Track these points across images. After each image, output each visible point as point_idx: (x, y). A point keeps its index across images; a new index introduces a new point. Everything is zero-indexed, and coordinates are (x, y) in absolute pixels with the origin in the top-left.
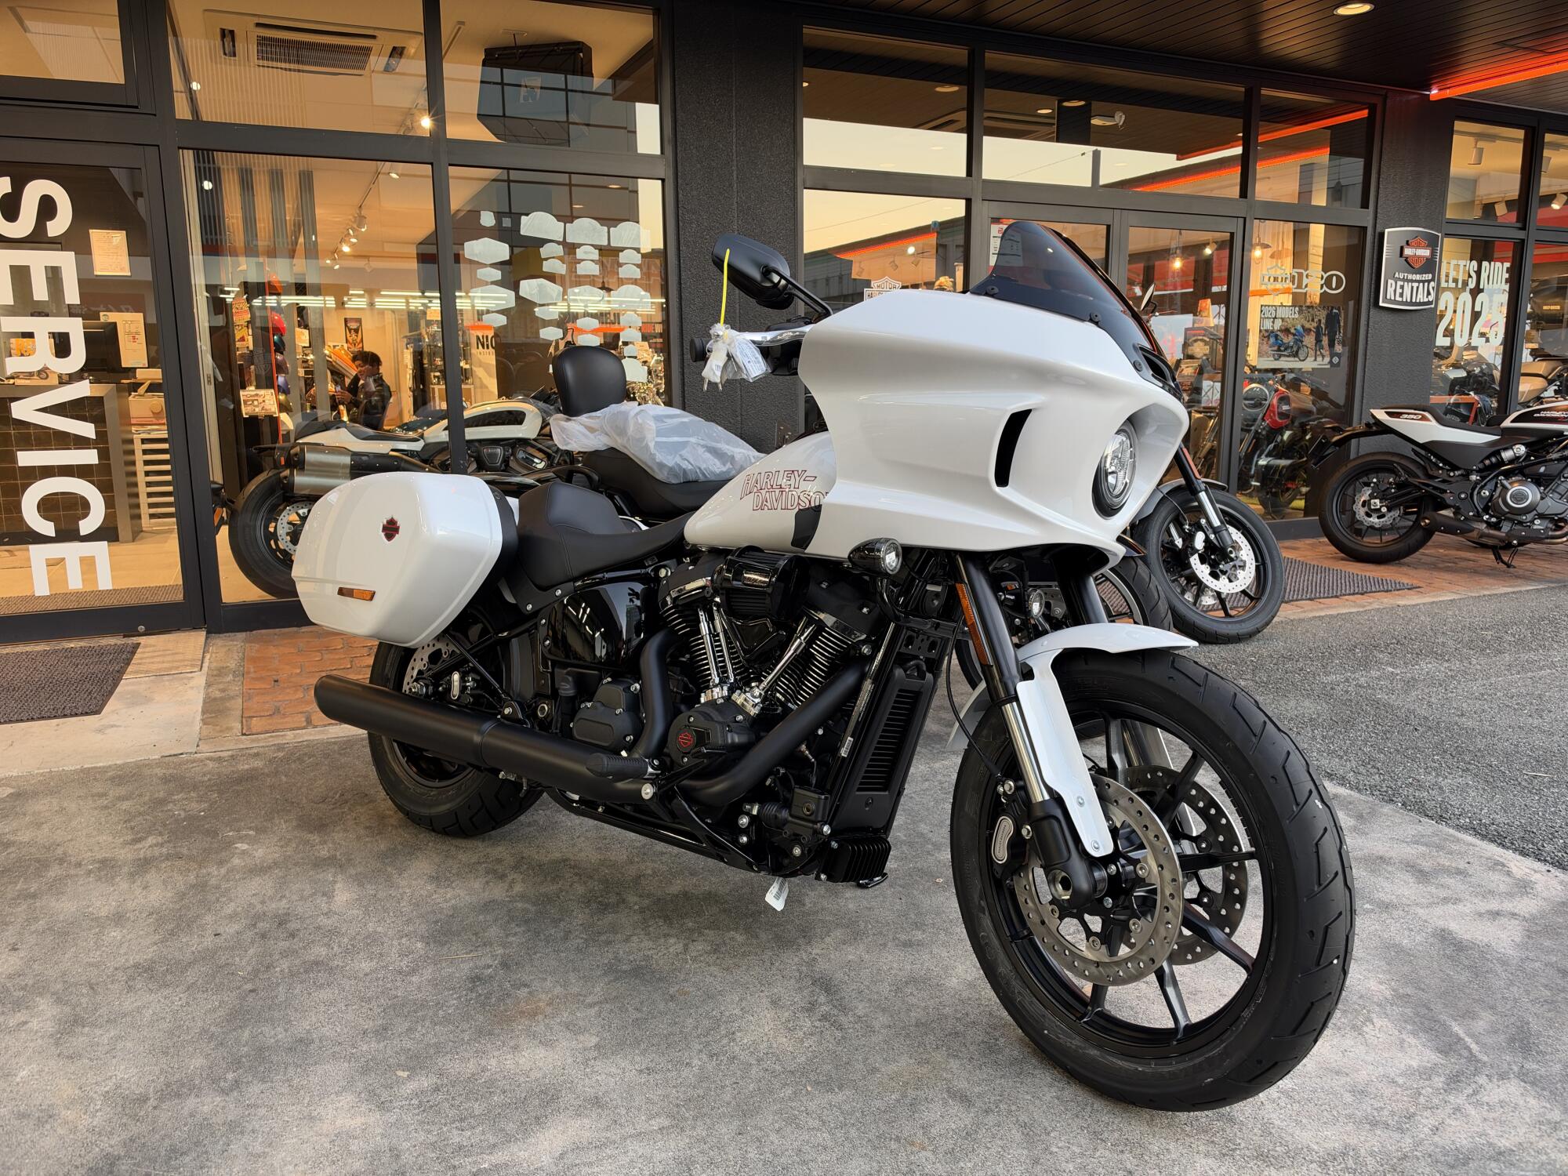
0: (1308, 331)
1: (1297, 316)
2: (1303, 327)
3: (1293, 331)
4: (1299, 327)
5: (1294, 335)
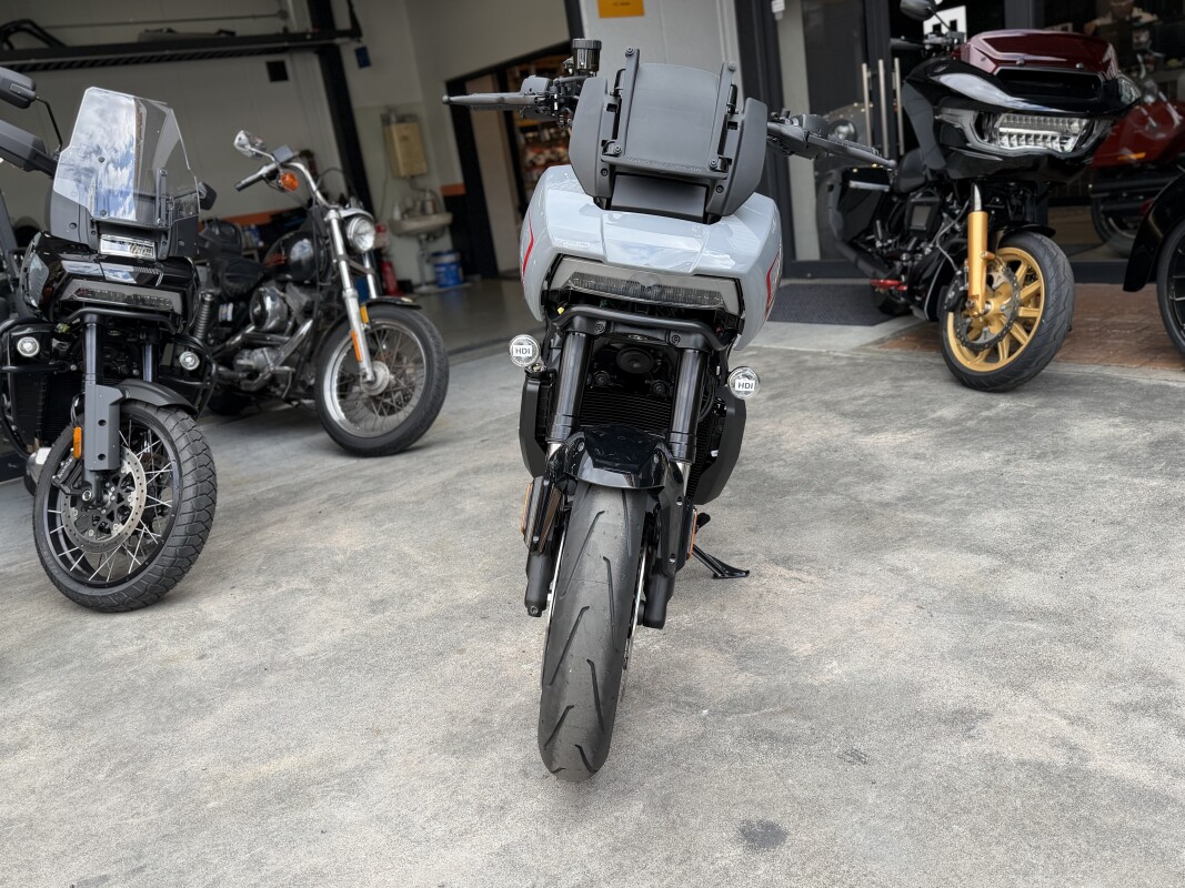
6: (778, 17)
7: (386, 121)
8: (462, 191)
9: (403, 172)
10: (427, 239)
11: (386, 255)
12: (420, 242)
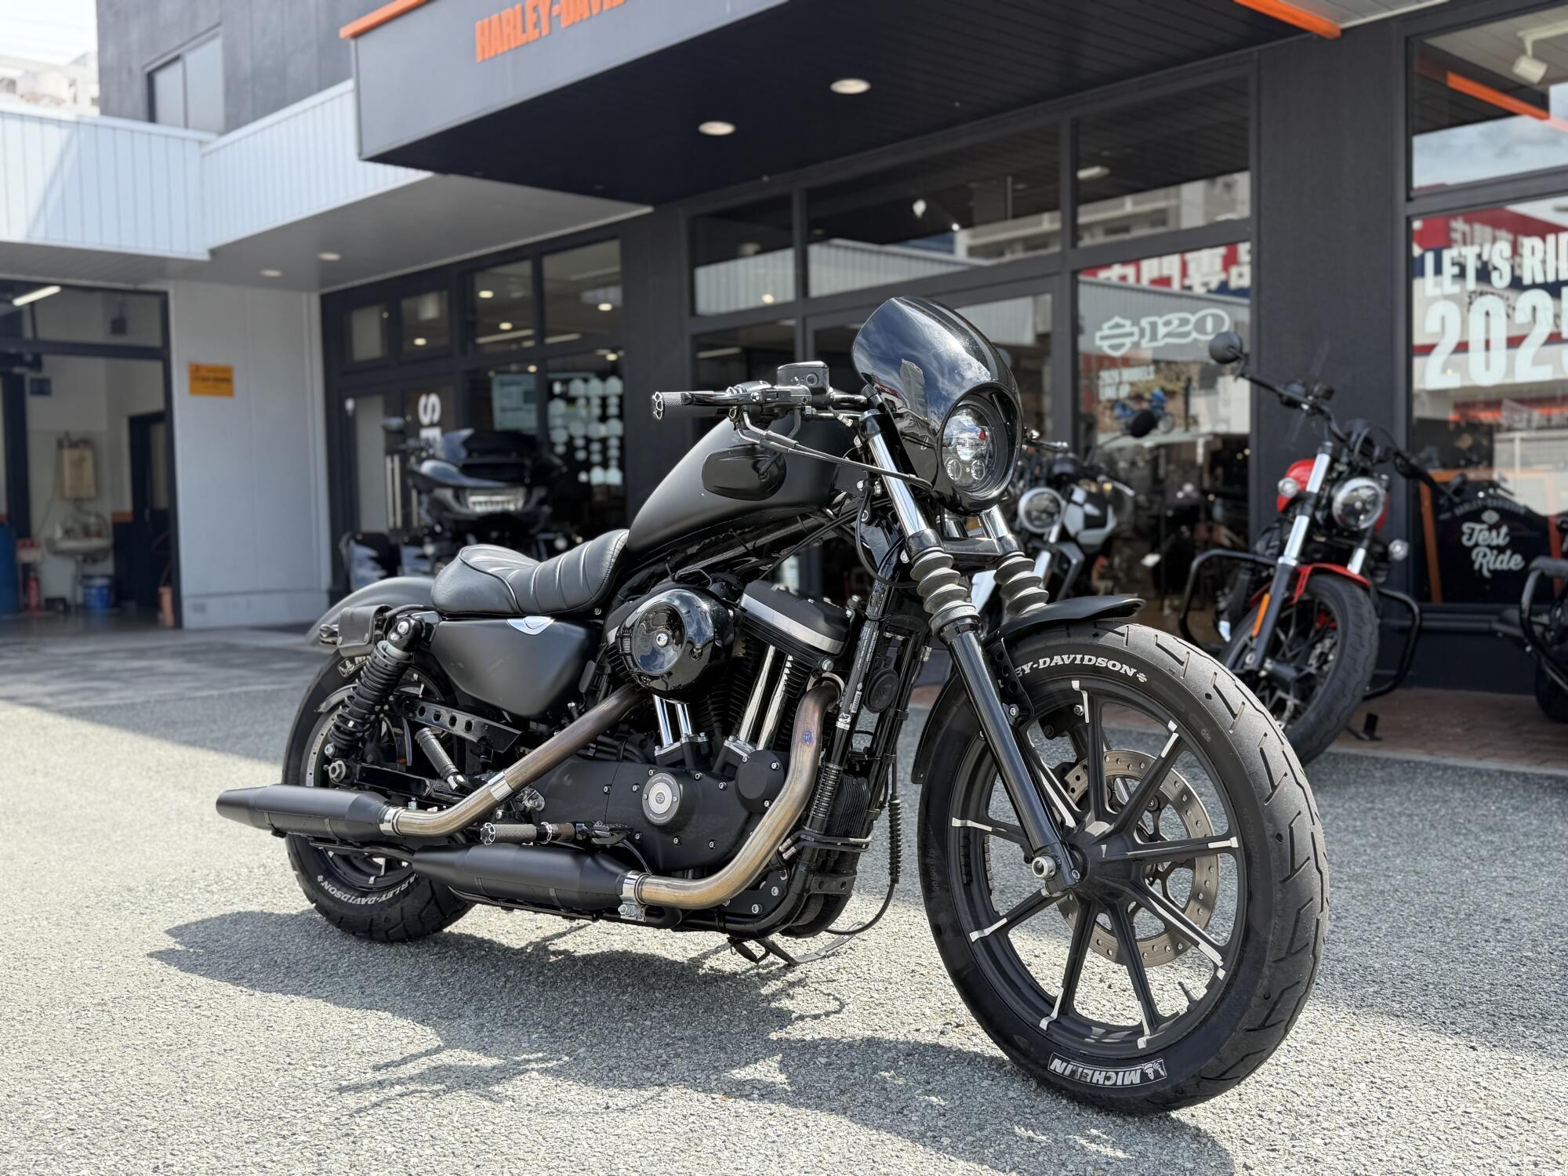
0: (1171, 394)
1: (1152, 377)
2: (1163, 390)
3: (1147, 396)
4: (1157, 391)
5: (1150, 401)
6: (350, 413)
7: (60, 445)
8: (129, 519)
9: (68, 493)
10: (85, 561)
11: (35, 570)
12: (77, 562)
